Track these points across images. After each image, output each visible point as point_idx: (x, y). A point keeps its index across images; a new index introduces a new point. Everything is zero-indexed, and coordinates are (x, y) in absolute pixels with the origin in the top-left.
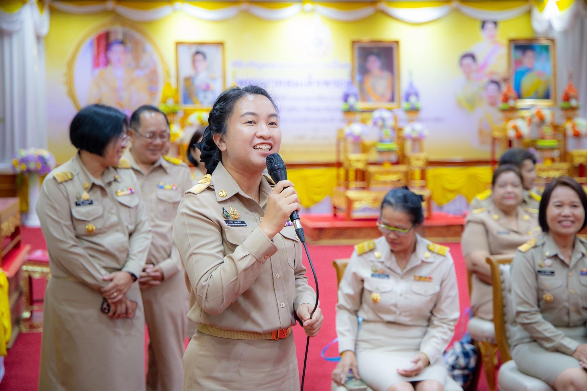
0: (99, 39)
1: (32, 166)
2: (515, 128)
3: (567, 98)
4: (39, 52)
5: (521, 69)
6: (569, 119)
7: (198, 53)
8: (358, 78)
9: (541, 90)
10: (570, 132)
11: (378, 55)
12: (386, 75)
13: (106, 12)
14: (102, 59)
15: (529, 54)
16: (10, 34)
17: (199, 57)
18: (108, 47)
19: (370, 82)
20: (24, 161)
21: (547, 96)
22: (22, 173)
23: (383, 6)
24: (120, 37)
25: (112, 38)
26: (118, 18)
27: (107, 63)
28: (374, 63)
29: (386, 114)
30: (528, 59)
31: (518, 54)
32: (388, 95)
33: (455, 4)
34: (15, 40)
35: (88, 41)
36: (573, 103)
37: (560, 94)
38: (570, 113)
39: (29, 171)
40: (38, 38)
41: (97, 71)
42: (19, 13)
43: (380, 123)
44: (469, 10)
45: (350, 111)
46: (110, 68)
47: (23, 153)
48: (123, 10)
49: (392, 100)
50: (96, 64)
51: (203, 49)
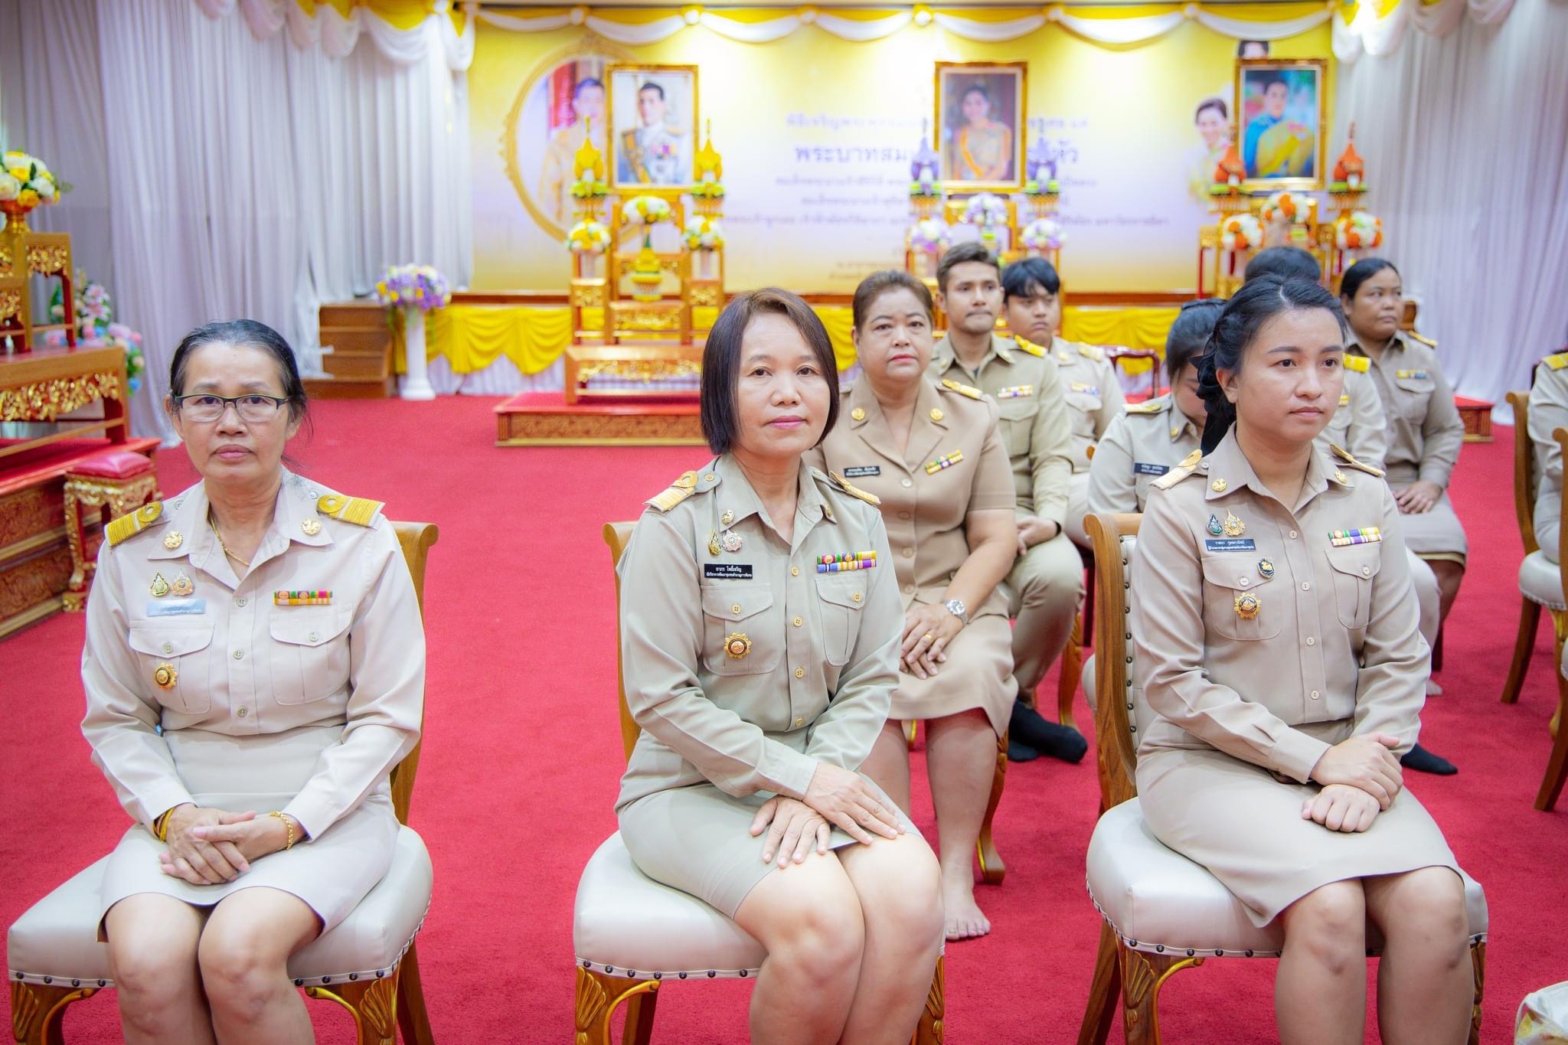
0: (558, 75)
1: (408, 294)
2: (1236, 231)
3: (1342, 175)
4: (457, 100)
5: (1260, 117)
6: (1346, 213)
7: (648, 86)
8: (945, 134)
9: (1296, 160)
10: (1342, 239)
11: (984, 91)
12: (1000, 127)
13: (569, 28)
14: (564, 111)
15: (1276, 88)
16: (405, 68)
17: (653, 94)
18: (574, 90)
19: (969, 141)
20: (394, 284)
21: (1307, 171)
22: (395, 306)
23: (1058, 13)
24: (595, 74)
25: (581, 76)
26: (593, 39)
27: (573, 118)
28: (977, 106)
29: (992, 203)
30: (1274, 99)
31: (1256, 89)
32: (1003, 167)
33: (1190, 10)
34: (414, 77)
35: (540, 82)
36: (1353, 182)
37: (1331, 166)
38: (1347, 203)
39: (402, 302)
40: (455, 75)
41: (555, 133)
42: (419, 32)
43: (979, 218)
44: (1217, 20)
45: (922, 195)
46: (577, 128)
47: (395, 272)
48: (596, 23)
49: (1010, 176)
50: (555, 122)
51: (658, 79)
